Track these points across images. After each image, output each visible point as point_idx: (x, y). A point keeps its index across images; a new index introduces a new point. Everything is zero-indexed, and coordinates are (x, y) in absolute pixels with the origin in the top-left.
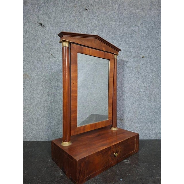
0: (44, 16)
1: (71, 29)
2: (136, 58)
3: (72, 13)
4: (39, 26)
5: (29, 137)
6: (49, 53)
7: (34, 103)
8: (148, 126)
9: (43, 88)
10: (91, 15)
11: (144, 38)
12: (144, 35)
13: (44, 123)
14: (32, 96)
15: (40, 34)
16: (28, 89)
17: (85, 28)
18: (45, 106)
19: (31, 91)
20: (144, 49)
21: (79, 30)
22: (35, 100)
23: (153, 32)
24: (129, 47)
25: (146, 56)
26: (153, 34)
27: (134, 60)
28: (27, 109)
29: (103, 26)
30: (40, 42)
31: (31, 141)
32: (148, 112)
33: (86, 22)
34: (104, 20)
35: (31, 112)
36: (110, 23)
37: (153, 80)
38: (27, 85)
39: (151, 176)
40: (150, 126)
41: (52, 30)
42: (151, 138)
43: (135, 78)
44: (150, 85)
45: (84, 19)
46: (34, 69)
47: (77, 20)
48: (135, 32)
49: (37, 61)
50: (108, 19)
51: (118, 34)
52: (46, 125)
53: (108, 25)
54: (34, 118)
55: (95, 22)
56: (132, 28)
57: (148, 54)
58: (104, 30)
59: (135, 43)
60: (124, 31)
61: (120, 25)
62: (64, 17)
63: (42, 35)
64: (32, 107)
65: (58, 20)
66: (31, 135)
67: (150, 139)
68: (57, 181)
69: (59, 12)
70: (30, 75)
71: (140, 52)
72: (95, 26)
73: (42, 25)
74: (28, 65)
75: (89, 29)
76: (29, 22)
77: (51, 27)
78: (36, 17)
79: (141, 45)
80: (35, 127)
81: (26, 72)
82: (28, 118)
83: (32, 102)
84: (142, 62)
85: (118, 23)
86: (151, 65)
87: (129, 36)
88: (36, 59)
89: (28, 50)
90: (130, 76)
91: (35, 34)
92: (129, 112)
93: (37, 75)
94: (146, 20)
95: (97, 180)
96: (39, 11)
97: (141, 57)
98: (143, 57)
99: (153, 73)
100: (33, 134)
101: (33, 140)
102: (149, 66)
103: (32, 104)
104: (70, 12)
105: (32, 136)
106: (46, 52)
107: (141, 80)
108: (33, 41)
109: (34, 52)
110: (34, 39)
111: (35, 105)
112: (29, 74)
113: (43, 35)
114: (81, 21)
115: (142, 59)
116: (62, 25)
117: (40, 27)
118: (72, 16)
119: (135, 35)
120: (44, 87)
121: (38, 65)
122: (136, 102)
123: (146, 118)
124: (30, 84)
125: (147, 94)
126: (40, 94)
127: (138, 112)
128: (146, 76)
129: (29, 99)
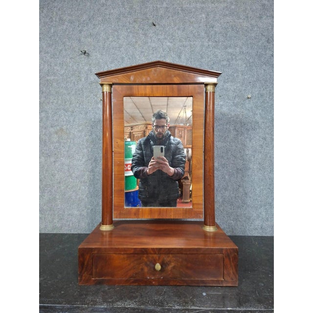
0: (89, 40)
1: (131, 58)
2: (237, 99)
3: (131, 32)
4: (81, 54)
5: (66, 228)
6: (96, 96)
7: (74, 174)
8: (260, 213)
10: (161, 33)
11: (250, 66)
12: (250, 60)
13: (89, 206)
14: (71, 164)
16: (65, 153)
17: (153, 54)
18: (90, 178)
19: (69, 156)
20: (251, 84)
21: (143, 58)
22: (76, 169)
23: (266, 54)
24: (224, 82)
25: (254, 95)
26: (265, 58)
27: (234, 103)
28: (64, 183)
29: (181, 49)
30: (83, 80)
31: (70, 233)
32: (259, 189)
33: (153, 45)
34: (183, 40)
35: (69, 188)
36: (192, 43)
37: (267, 135)
38: (63, 146)
39: (255, 291)
40: (264, 213)
41: (101, 60)
42: (266, 233)
43: (235, 133)
44: (261, 143)
45: (150, 41)
46: (74, 121)
47: (139, 42)
48: (234, 57)
49: (78, 110)
50: (189, 37)
51: (207, 62)
52: (92, 209)
53: (189, 47)
54: (74, 197)
55: (169, 44)
56: (230, 50)
57: (257, 92)
58: (183, 56)
59: (235, 75)
60: (216, 56)
61: (209, 46)
62: (118, 39)
63: (86, 68)
64: (71, 180)
65: (109, 44)
66: (69, 225)
67: (264, 235)
68: (103, 292)
69: (110, 31)
70: (68, 132)
71: (244, 88)
72: (168, 50)
73: (85, 53)
74: (65, 115)
75: (159, 56)
76: (66, 50)
77: (99, 56)
78: (77, 41)
79: (246, 77)
80: (76, 212)
81: (62, 126)
82: (66, 197)
83: (71, 172)
84: (247, 106)
85: (206, 44)
86: (262, 111)
87: (225, 63)
88: (77, 106)
89: (65, 92)
90: (227, 129)
91: (75, 68)
92: (226, 189)
93: (79, 131)
94: (253, 35)
95: (165, 292)
96: (80, 31)
97: (246, 97)
98: (248, 98)
99: (266, 123)
100: (72, 223)
101: (73, 232)
102: (260, 111)
103: (71, 175)
104: (129, 31)
105: (71, 225)
106: (92, 95)
107: (246, 136)
108: (72, 79)
109: (73, 95)
110: (73, 75)
111: (76, 178)
112: (67, 129)
114: (146, 43)
115: (247, 101)
116: (116, 51)
117: (83, 55)
118: (131, 36)
119: (234, 61)
120: (90, 150)
121: (80, 115)
122: (237, 172)
123: (257, 199)
124: (69, 144)
125: (257, 159)
126: (84, 160)
127: (241, 189)
128: (254, 129)
129: (66, 168)
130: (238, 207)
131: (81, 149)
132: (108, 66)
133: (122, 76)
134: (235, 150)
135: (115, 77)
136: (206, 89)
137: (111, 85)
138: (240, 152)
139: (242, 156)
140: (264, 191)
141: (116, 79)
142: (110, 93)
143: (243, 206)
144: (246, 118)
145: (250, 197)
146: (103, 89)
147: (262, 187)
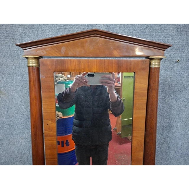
2: (166, 63)
7: (15, 132)
9: (27, 110)
11: (180, 30)
14: (12, 123)
15: (16, 30)
16: (5, 113)
19: (9, 116)
20: (180, 48)
22: (16, 127)
25: (183, 59)
28: (6, 140)
32: (180, 143)
35: (12, 145)
38: (3, 107)
44: (186, 104)
46: (11, 83)
49: (15, 72)
54: (16, 152)
57: (185, 57)
64: (12, 137)
70: (6, 93)
71: (173, 53)
74: (2, 77)
79: (176, 42)
82: (9, 152)
83: (12, 130)
84: (175, 69)
88: (14, 68)
91: (9, 30)
93: (17, 92)
97: (175, 61)
102: (187, 74)
103: (12, 133)
107: (173, 97)
108: (6, 41)
109: (9, 57)
111: (17, 135)
112: (5, 90)
113: (21, 31)
115: (176, 64)
121: (17, 77)
122: (163, 129)
123: (178, 152)
124: (8, 105)
125: (181, 118)
126: (23, 119)
127: (165, 144)
128: (180, 91)
129: (7, 126)
130: (162, 159)
131: (19, 109)
132: (42, 28)
133: (51, 47)
134: (162, 111)
135: (42, 49)
136: (150, 63)
137: (38, 59)
138: (167, 112)
139: (168, 115)
140: (185, 145)
141: (43, 50)
142: (38, 68)
143: (166, 158)
144: (174, 80)
145: (173, 150)
146: (28, 63)
147: (183, 142)
